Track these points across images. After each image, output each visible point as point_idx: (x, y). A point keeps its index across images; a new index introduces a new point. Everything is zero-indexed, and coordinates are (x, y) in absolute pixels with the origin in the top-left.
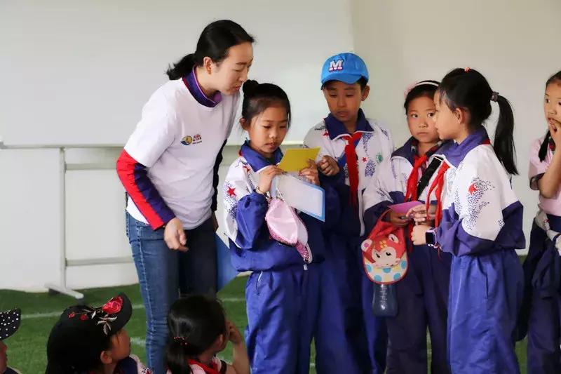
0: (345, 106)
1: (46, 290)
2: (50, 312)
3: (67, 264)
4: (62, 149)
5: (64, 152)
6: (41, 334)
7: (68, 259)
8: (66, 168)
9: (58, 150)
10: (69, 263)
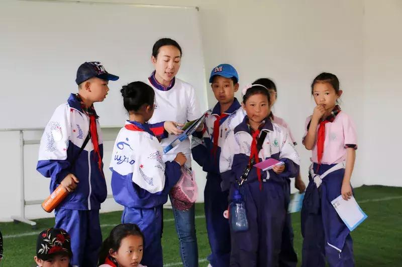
0: (224, 92)
1: (12, 220)
2: (14, 234)
3: (25, 203)
4: (21, 131)
5: (23, 133)
6: (9, 248)
7: (26, 200)
8: (24, 143)
9: (19, 132)
10: (26, 203)
